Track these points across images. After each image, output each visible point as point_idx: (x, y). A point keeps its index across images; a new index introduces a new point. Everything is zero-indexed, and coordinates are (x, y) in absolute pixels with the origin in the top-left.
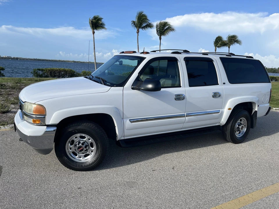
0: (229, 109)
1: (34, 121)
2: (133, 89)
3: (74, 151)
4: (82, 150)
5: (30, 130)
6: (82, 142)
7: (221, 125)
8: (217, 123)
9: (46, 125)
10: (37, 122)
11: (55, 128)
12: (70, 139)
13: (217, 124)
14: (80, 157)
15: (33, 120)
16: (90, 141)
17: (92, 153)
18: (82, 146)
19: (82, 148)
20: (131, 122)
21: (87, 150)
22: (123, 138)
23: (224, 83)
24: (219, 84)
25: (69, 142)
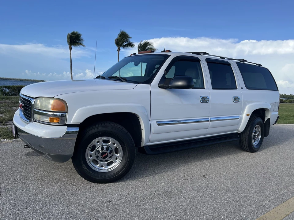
0: (248, 115)
1: (51, 120)
2: (160, 87)
3: (96, 159)
4: (107, 156)
5: (44, 131)
6: (105, 147)
7: (239, 133)
8: (235, 130)
9: (66, 125)
10: (55, 121)
11: (77, 129)
12: (91, 145)
13: (235, 132)
14: (102, 166)
15: (50, 118)
16: (115, 145)
17: (117, 160)
18: (107, 151)
19: (106, 154)
20: (159, 125)
21: (111, 157)
22: (148, 144)
23: (242, 88)
24: (237, 89)
25: (90, 147)
